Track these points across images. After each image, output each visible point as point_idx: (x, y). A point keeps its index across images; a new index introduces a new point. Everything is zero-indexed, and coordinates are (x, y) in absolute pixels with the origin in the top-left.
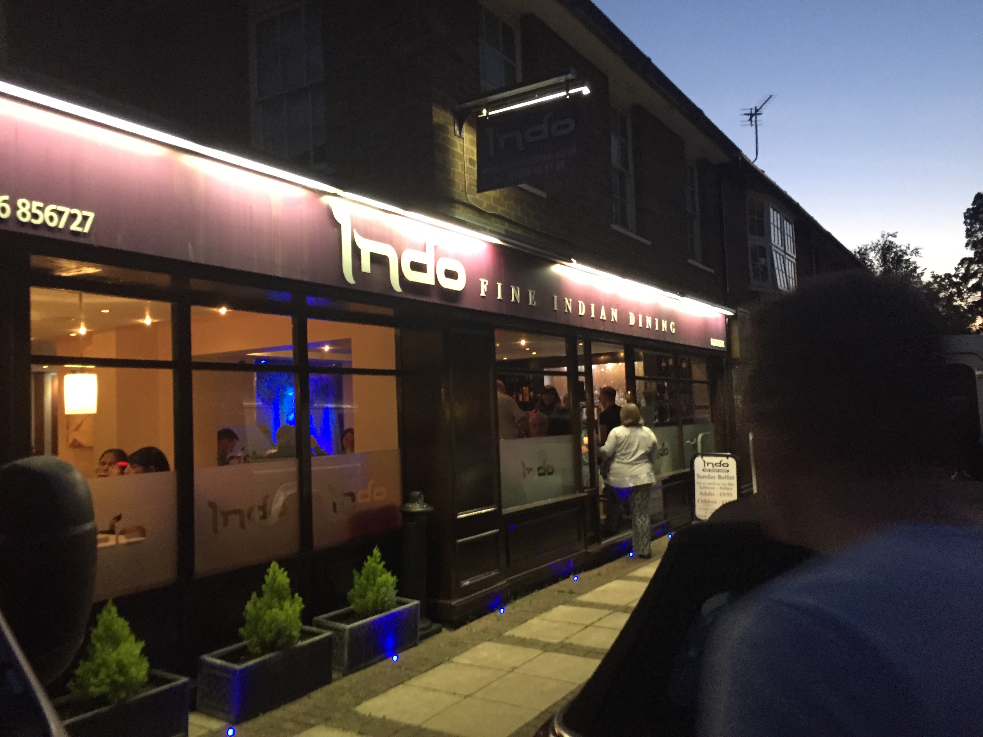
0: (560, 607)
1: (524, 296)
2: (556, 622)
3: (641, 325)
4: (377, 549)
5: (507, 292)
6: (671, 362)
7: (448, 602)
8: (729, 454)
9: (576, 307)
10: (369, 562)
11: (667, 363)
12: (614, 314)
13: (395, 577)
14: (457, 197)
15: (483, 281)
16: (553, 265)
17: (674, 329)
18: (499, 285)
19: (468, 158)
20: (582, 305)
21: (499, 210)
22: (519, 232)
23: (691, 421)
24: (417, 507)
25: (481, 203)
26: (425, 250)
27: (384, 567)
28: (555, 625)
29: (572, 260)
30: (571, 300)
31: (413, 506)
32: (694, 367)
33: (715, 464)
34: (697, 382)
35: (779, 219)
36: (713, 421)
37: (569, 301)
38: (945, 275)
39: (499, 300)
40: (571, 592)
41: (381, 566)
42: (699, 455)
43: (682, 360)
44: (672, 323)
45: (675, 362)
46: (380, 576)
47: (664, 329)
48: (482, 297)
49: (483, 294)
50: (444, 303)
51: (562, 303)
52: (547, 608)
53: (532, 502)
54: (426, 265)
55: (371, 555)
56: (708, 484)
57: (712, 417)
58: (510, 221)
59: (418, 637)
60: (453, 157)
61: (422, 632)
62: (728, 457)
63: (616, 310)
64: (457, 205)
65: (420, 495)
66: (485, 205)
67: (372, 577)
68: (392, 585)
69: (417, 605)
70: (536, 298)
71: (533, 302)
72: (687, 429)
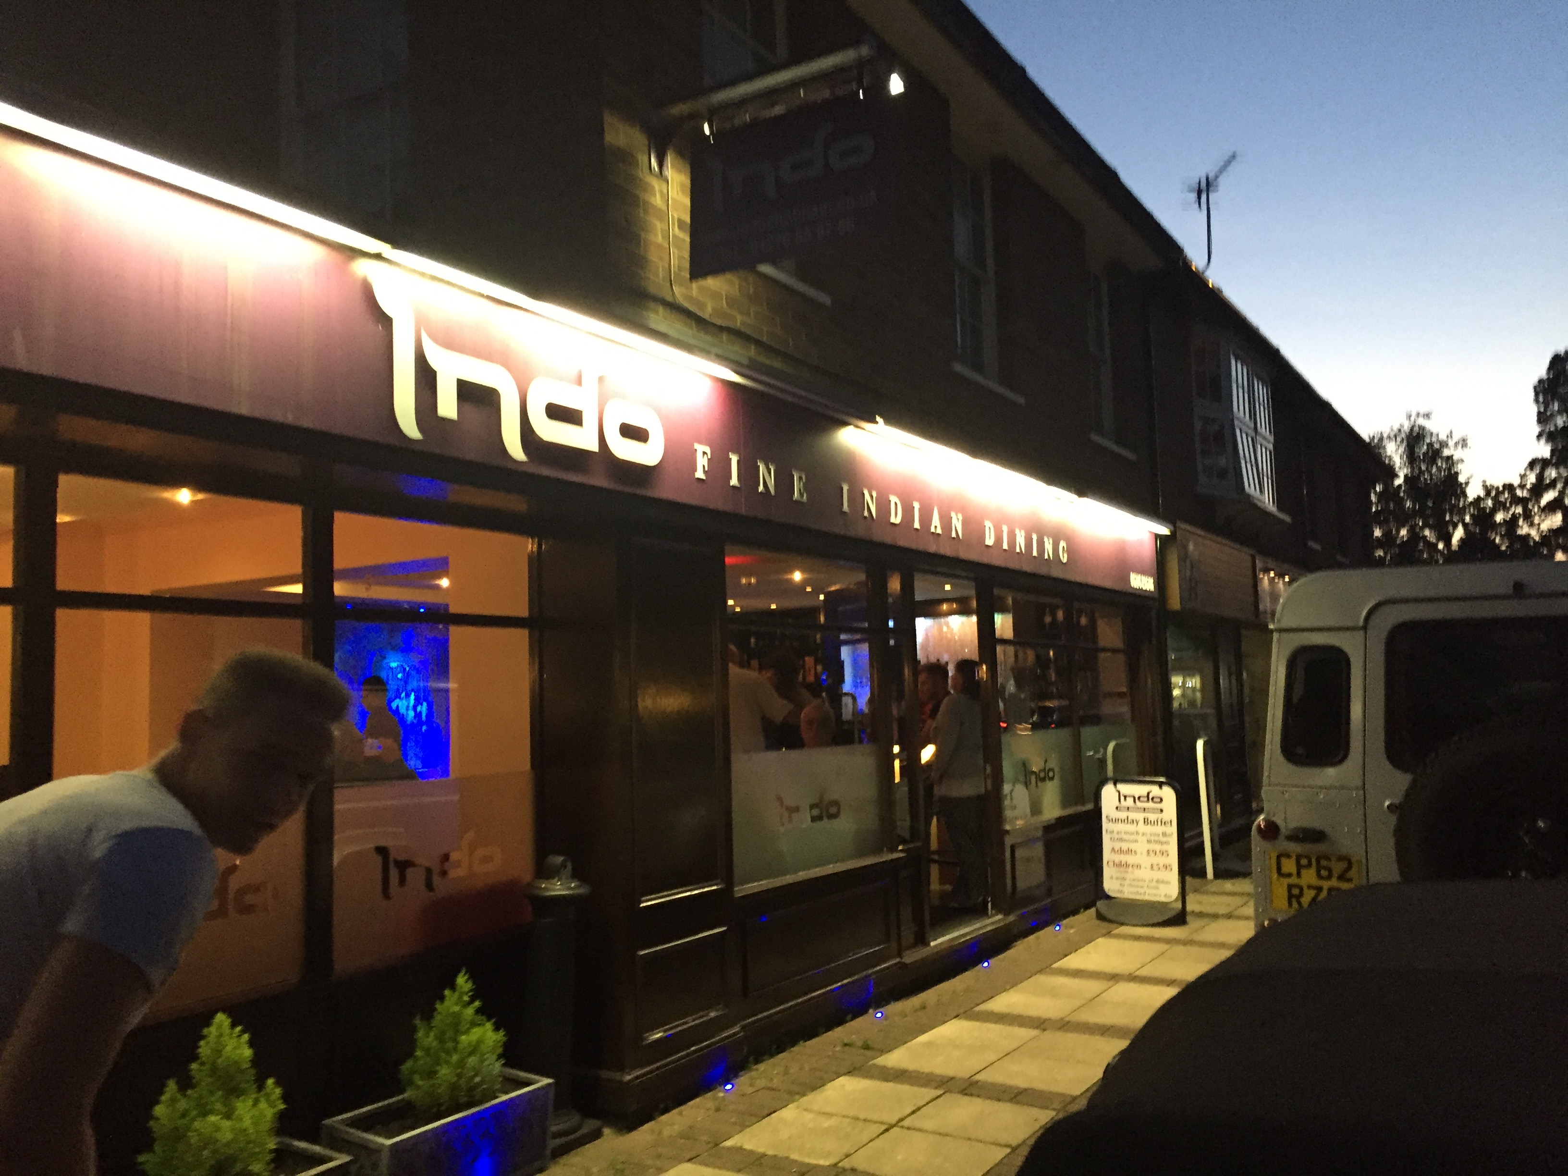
0: (843, 1080)
1: (784, 481)
2: (830, 1115)
3: (1005, 546)
4: (465, 975)
5: (748, 472)
6: (1060, 615)
7: (617, 1076)
8: (1162, 779)
9: (884, 506)
10: (447, 1003)
11: (1054, 615)
12: (957, 523)
13: (501, 1034)
14: (653, 290)
15: (700, 448)
16: (840, 429)
17: (1066, 555)
18: (734, 459)
19: (676, 216)
20: (896, 504)
21: (739, 321)
22: (777, 364)
23: (1096, 720)
24: (558, 888)
25: (702, 306)
26: (579, 382)
27: (478, 1011)
28: (827, 1123)
29: (878, 418)
30: (874, 494)
31: (549, 886)
32: (1101, 625)
33: (1139, 798)
34: (1104, 650)
35: (1245, 374)
36: (1133, 719)
37: (872, 497)
38: (1504, 486)
39: (733, 487)
40: (867, 1047)
41: (470, 1011)
42: (1109, 782)
43: (1080, 612)
44: (1062, 544)
45: (1068, 616)
46: (467, 1032)
47: (1049, 555)
48: (699, 479)
49: (699, 474)
50: (619, 487)
51: (857, 499)
52: (816, 1084)
53: (796, 871)
54: (582, 412)
55: (453, 987)
56: (1126, 833)
57: (1133, 712)
58: (758, 343)
59: (548, 1152)
60: (646, 212)
61: (558, 1141)
62: (1161, 785)
63: (960, 516)
64: (652, 305)
65: (564, 862)
66: (709, 309)
67: (450, 1034)
68: (494, 1048)
69: (549, 1085)
70: (807, 487)
71: (801, 495)
72: (1088, 733)
